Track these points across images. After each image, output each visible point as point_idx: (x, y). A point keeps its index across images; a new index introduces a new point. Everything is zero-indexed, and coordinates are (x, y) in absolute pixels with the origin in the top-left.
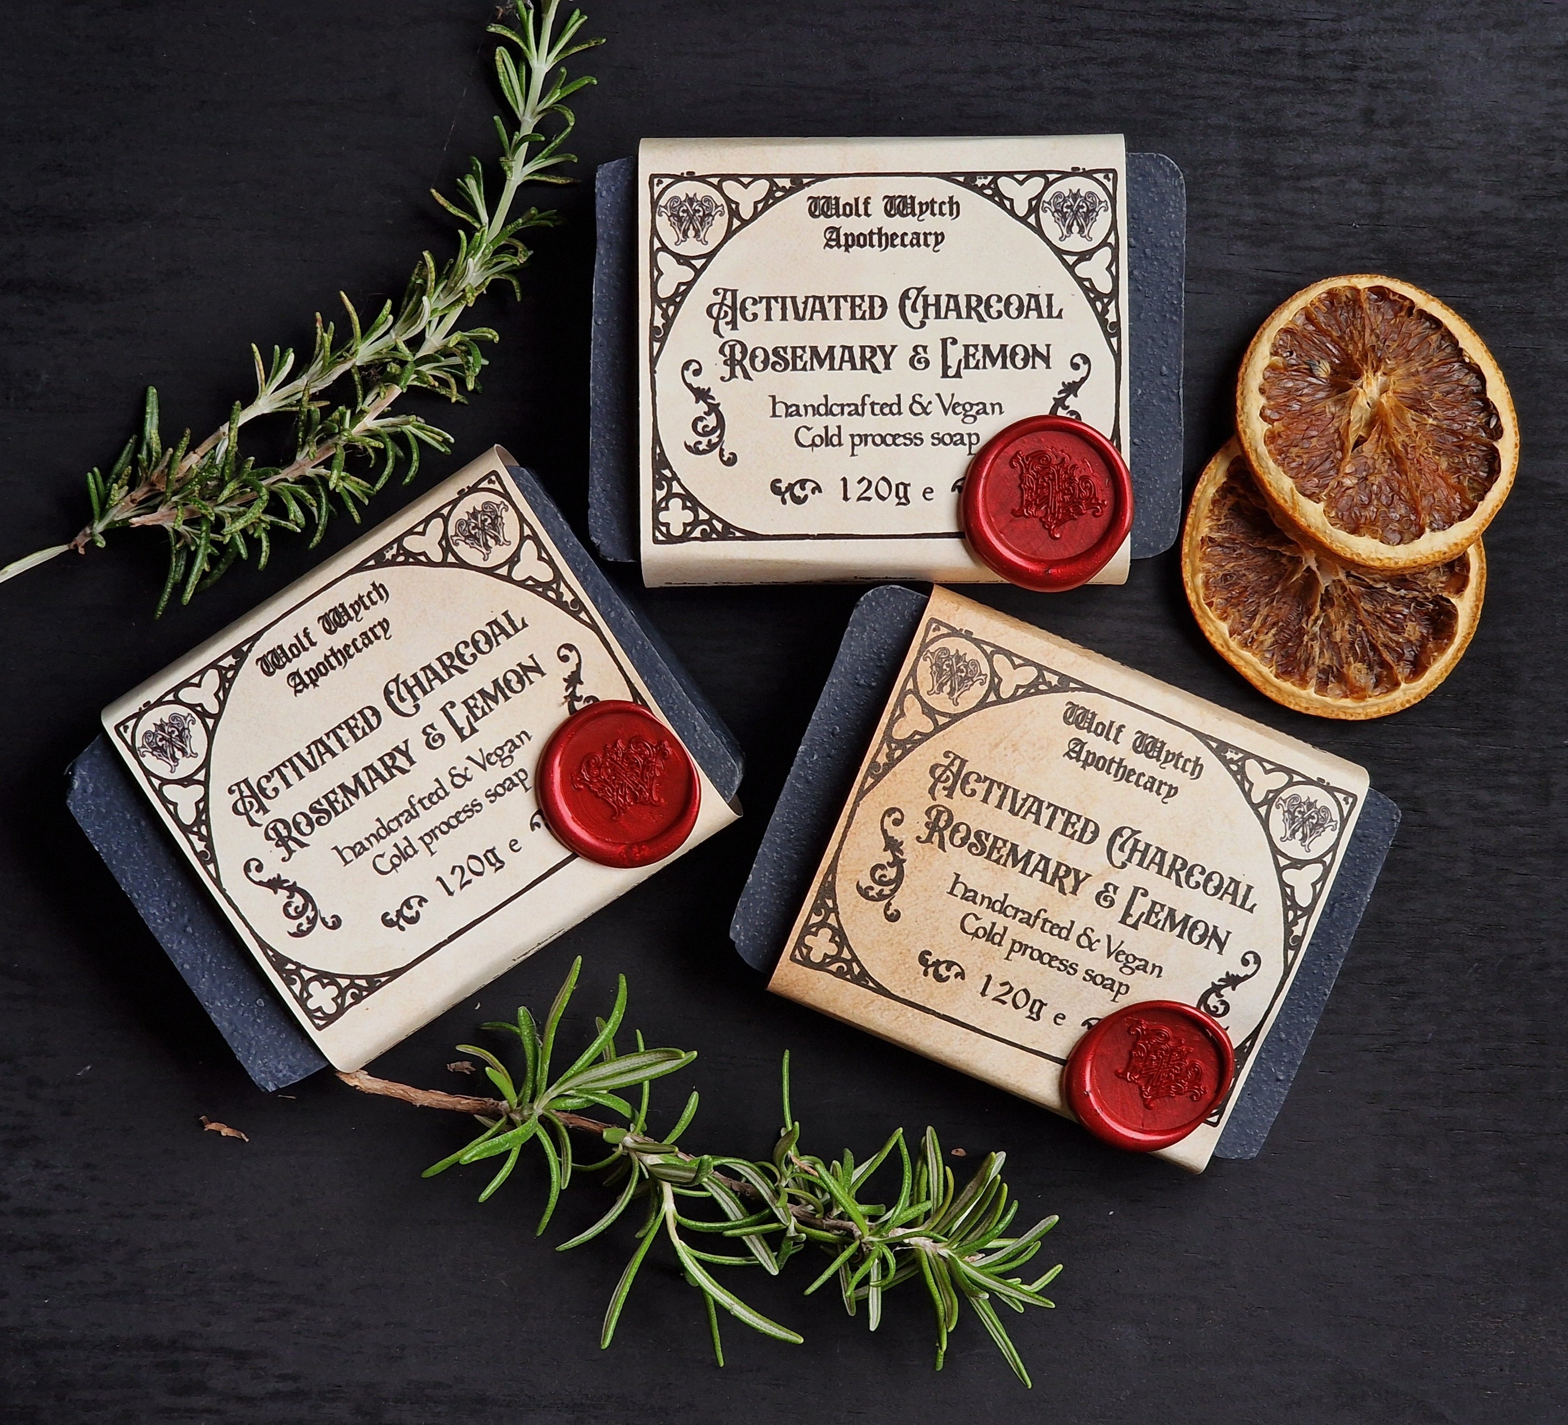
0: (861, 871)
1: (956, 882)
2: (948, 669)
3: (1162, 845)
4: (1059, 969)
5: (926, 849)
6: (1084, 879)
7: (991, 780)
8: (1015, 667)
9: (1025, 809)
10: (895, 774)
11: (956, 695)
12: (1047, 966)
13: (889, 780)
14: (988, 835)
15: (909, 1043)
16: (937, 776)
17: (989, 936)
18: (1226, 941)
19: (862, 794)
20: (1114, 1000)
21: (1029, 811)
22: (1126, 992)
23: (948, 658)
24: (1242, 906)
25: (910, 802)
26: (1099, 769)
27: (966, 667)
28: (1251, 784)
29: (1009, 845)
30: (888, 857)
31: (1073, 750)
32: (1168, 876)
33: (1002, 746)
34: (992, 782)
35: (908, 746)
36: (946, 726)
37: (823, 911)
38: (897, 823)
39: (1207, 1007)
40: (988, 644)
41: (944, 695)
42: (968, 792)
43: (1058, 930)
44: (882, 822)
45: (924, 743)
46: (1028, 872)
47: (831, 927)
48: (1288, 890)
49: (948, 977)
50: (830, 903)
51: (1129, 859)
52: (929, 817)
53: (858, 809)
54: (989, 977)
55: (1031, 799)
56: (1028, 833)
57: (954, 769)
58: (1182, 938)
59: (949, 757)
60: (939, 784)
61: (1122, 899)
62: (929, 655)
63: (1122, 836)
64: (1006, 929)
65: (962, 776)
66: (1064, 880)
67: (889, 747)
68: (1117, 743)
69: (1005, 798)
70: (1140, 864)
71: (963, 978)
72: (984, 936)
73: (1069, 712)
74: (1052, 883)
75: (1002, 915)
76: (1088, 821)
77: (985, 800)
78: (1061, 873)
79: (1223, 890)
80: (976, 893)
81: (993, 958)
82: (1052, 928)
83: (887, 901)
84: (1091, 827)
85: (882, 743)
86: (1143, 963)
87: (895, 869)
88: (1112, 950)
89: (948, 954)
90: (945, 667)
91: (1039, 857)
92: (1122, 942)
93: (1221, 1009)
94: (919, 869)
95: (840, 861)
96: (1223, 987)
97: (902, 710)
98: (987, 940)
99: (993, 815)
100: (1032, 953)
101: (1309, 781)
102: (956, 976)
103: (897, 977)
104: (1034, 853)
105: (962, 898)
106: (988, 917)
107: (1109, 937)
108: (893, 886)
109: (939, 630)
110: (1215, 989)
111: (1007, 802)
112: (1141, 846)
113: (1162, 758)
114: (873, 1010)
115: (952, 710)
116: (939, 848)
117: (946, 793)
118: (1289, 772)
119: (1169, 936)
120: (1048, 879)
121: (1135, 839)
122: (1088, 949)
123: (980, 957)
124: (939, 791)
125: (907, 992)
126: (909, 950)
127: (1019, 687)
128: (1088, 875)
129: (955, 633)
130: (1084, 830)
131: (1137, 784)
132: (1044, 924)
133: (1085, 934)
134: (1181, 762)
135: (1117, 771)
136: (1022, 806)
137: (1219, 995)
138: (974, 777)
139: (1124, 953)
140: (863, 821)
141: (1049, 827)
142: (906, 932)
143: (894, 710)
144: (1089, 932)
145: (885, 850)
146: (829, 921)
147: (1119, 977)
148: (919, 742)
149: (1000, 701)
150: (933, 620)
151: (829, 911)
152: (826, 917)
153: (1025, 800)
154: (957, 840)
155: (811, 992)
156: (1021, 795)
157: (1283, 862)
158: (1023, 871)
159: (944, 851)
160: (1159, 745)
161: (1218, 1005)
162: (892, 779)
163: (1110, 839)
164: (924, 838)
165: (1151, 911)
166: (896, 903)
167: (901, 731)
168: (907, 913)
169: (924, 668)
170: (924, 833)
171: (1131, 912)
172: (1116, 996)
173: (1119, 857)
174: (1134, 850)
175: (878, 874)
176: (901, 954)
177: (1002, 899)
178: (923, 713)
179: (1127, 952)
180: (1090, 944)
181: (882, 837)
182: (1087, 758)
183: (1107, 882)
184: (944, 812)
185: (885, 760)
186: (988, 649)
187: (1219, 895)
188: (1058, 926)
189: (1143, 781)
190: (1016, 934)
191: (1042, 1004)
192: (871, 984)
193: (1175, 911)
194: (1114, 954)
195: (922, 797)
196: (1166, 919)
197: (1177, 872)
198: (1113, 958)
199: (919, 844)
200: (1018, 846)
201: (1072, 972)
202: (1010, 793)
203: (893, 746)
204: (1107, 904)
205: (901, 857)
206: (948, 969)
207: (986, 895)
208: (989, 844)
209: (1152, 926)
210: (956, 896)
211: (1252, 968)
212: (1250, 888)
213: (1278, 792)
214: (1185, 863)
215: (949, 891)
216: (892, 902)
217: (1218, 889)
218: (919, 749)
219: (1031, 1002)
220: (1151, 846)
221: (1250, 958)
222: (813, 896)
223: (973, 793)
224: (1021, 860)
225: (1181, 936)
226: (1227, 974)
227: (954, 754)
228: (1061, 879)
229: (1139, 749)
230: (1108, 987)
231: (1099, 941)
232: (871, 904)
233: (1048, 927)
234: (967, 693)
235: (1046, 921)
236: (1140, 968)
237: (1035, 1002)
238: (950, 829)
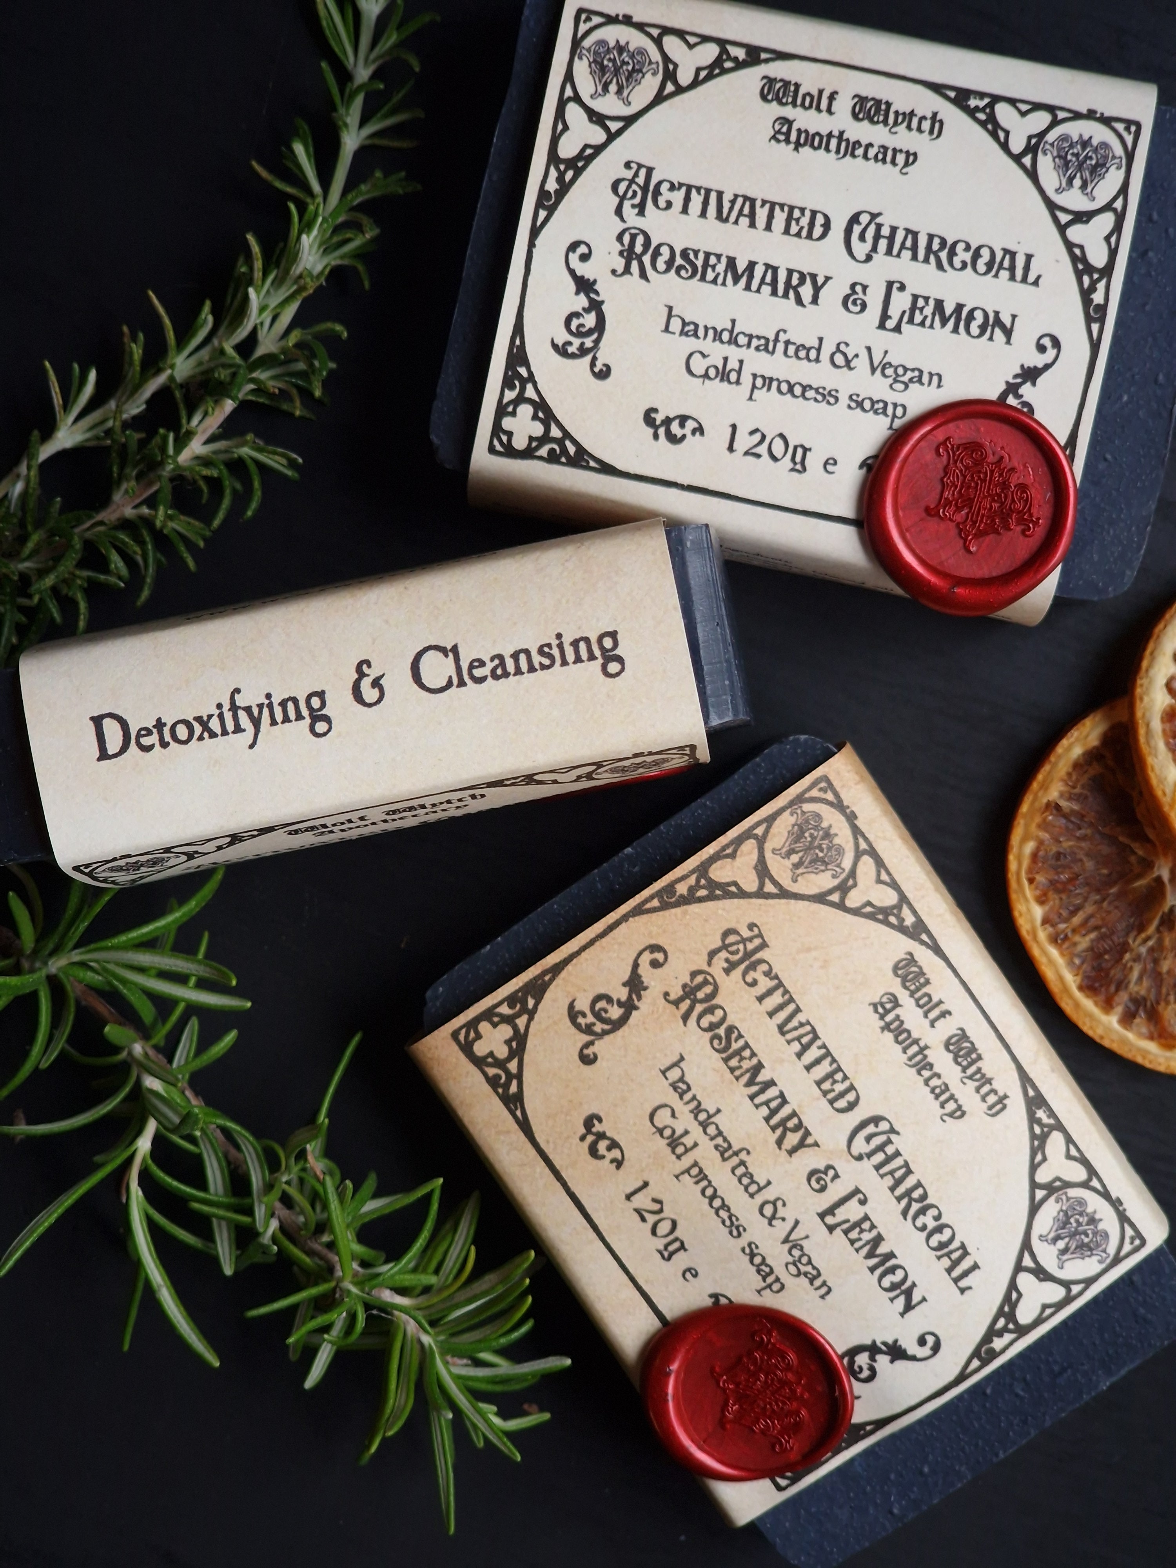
0: (585, 990)
1: (676, 1064)
2: (809, 839)
3: (913, 1162)
4: (723, 1222)
5: (668, 1011)
6: (810, 1146)
7: (780, 982)
8: (879, 881)
9: (795, 1034)
10: (685, 913)
11: (800, 871)
12: (714, 1210)
13: (676, 915)
14: (740, 1036)
15: (520, 1198)
16: (727, 942)
17: (674, 1143)
18: (916, 1305)
19: (638, 911)
20: (759, 1292)
21: (798, 1039)
22: (778, 1292)
24: (956, 1281)
25: (683, 952)
26: (897, 1042)
28: (1045, 1159)
29: (754, 1061)
30: (623, 994)
31: (882, 1005)
32: (899, 1199)
33: (814, 954)
34: (780, 984)
35: (718, 892)
36: (770, 896)
37: (519, 1006)
38: (655, 964)
39: (852, 1362)
40: (866, 839)
41: (788, 863)
42: (749, 979)
43: (749, 1180)
44: (640, 954)
45: (736, 900)
46: (757, 1101)
47: (516, 1028)
48: (1015, 1295)
49: (603, 1157)
50: (531, 1003)
51: (869, 1155)
52: (692, 980)
53: (624, 925)
54: (646, 1184)
56: (783, 1061)
57: (750, 946)
58: (872, 1273)
59: (752, 930)
60: (724, 951)
61: (836, 1191)
62: (799, 811)
63: (877, 1126)
64: (696, 1145)
65: (753, 959)
66: (788, 1133)
67: (698, 881)
68: (932, 1026)
69: (783, 1009)
70: (878, 1168)
71: (618, 1168)
72: (668, 1138)
73: (904, 962)
74: (773, 1129)
75: (701, 1129)
76: (852, 1088)
77: (760, 999)
78: (790, 1124)
79: (946, 1250)
80: (689, 1089)
81: (663, 1167)
82: (744, 1175)
83: (592, 1038)
84: (851, 1097)
85: (693, 872)
86: (815, 1272)
87: (622, 1011)
88: (791, 1238)
89: (618, 1133)
90: (807, 834)
91: (778, 1093)
92: (807, 1237)
93: (866, 1373)
94: (646, 1025)
95: (570, 967)
96: (882, 1352)
97: (735, 851)
98: (669, 1145)
99: (759, 1019)
100: (706, 1187)
101: (1105, 1195)
102: (612, 1161)
103: (551, 1124)
104: (776, 1085)
105: (671, 1085)
106: (685, 1121)
107: (797, 1223)
108: (608, 1027)
109: (826, 792)
110: (873, 1350)
111: (782, 1016)
112: (890, 1150)
113: (970, 1071)
114: (503, 1142)
115: (786, 882)
116: (682, 1018)
117: (725, 965)
118: (1092, 1172)
119: (859, 1262)
120: (773, 1122)
121: (889, 1138)
122: (766, 1221)
123: (650, 1156)
124: (720, 959)
125: (551, 1145)
126: (581, 1104)
127: (869, 903)
128: (816, 1144)
129: (838, 805)
130: (842, 1095)
131: (927, 1081)
132: (739, 1165)
133: (774, 1203)
134: (986, 1088)
135: (915, 1055)
136: (796, 1029)
137: (872, 1358)
138: (764, 967)
139: (802, 1249)
140: (621, 940)
141: (808, 1068)
142: (591, 1082)
143: (727, 846)
144: (779, 1203)
145: (624, 985)
146: (518, 1021)
147: (780, 1271)
148: (732, 896)
149: (841, 906)
150: (825, 778)
151: (524, 1010)
152: (518, 1015)
153: (802, 1025)
154: (705, 1023)
155: (451, 1082)
156: (801, 1017)
157: (1028, 1261)
158: (752, 1097)
159: (685, 1025)
160: (974, 1056)
161: (865, 1367)
162: (679, 916)
163: (863, 1121)
164: (673, 997)
165: (858, 1224)
166: (600, 1047)
167: (721, 873)
168: (604, 1064)
169: (786, 822)
170: (676, 992)
171: (836, 1211)
172: (763, 1289)
173: (860, 1145)
174: (881, 1148)
175: (602, 1004)
176: (571, 1101)
177: (712, 1112)
178: (755, 868)
179: (806, 1251)
180: (773, 1217)
181: (630, 969)
182: (891, 1023)
183: (831, 1163)
184: (711, 984)
185: (685, 892)
186: (863, 845)
187: (939, 1253)
188: (752, 1176)
189: (935, 1082)
190: (703, 1158)
191: (682, 1247)
192: (518, 1113)
193: (883, 1239)
194: (791, 1244)
195: (698, 954)
196: (868, 1243)
197: (911, 1200)
198: (787, 1246)
199: (664, 1001)
200: (763, 1067)
201: (735, 1233)
202: (791, 1007)
203: (703, 882)
204: (817, 1186)
205: (636, 1002)
206: (609, 1149)
207: (698, 1097)
208: (735, 1046)
209: (849, 1240)
210: (667, 1078)
211: (926, 1351)
212: (975, 1267)
213: (1068, 1185)
214: (924, 1197)
215: (662, 1068)
216: (596, 1042)
217: (942, 1246)
218: (727, 902)
219: (671, 1237)
220: (901, 1155)
221: (930, 1340)
222: (517, 984)
223: (754, 983)
224: (758, 1084)
225: (872, 1270)
226: (896, 1341)
227: (760, 931)
228: (786, 1130)
229: (951, 1048)
230: (763, 1273)
231: (783, 1219)
232: (573, 1030)
233: (740, 1170)
234: (813, 876)
235: (743, 1163)
236: (809, 1276)
237: (676, 1239)
238: (705, 1005)
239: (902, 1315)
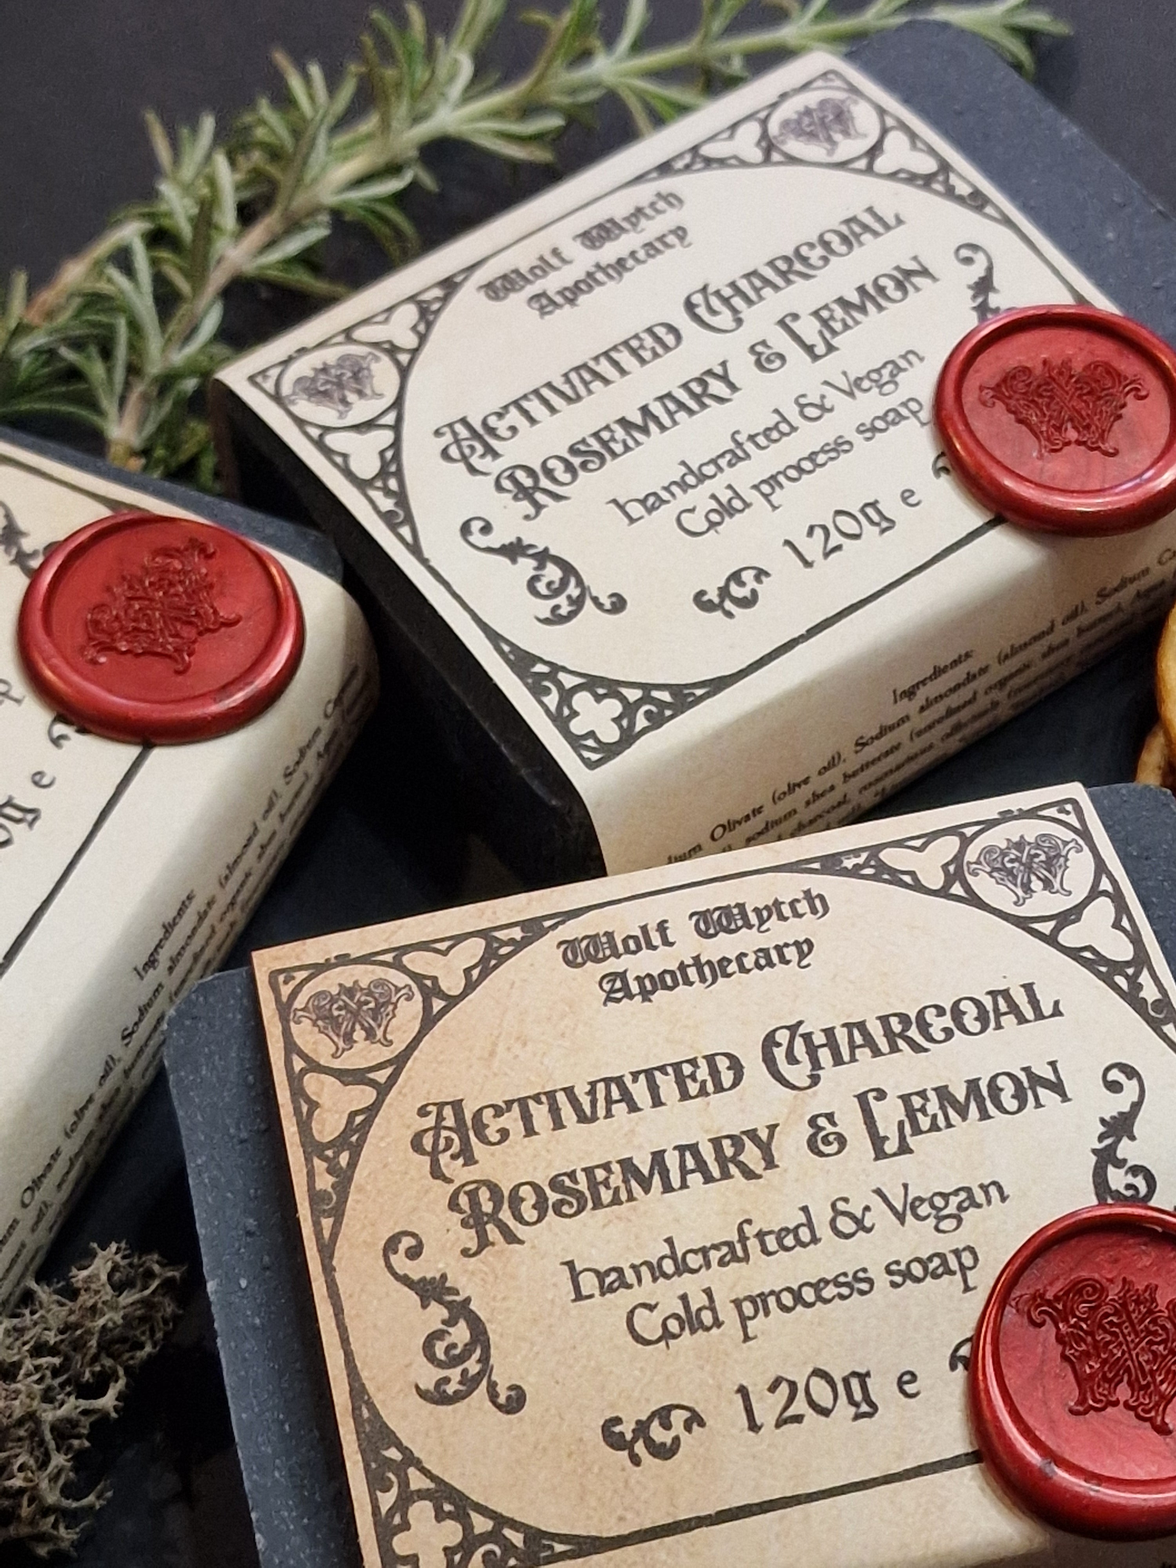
0: (409, 1366)
1: (575, 1276)
2: (343, 1012)
3: (849, 1017)
4: (842, 1297)
5: (491, 1259)
6: (771, 1136)
7: (518, 1099)
8: (444, 953)
9: (601, 1104)
10: (360, 1189)
11: (379, 1033)
12: (819, 1304)
13: (357, 1202)
14: (572, 1175)
16: (429, 1148)
17: (692, 1322)
18: (1058, 1077)
19: (327, 1251)
20: (967, 1289)
21: (610, 1102)
22: (976, 1260)
23: (333, 1000)
24: (1039, 1015)
25: (415, 1209)
26: (672, 988)
27: (370, 993)
28: (911, 873)
29: (615, 1167)
30: (437, 1313)
31: (613, 991)
32: (894, 1049)
33: (501, 1048)
34: (523, 1102)
35: (354, 1139)
36: (393, 1079)
37: (391, 1475)
38: (414, 1253)
39: (1117, 1194)
40: (381, 953)
41: (361, 1044)
42: (495, 1137)
43: (791, 1236)
44: (390, 1267)
45: (377, 1120)
46: (676, 1184)
47: (422, 1495)
48: (1088, 955)
49: (676, 1440)
50: (393, 1454)
51: (816, 1066)
52: (461, 1211)
53: (338, 1276)
54: (743, 1391)
55: (601, 1086)
56: (632, 1131)
57: (450, 1122)
58: (990, 1117)
59: (430, 1113)
60: (440, 1157)
61: (851, 1124)
63: (779, 1045)
64: (708, 1292)
65: (469, 1123)
66: (742, 1158)
67: (324, 1157)
68: (671, 944)
69: (558, 1109)
70: (838, 1061)
71: (702, 1424)
72: (682, 1329)
73: (569, 953)
74: (726, 1175)
75: (686, 1275)
76: (710, 1059)
77: (530, 1131)
79: (992, 1015)
80: (619, 1271)
81: (725, 1354)
82: (780, 1241)
83: (484, 1383)
84: (723, 1064)
85: (308, 1160)
86: (963, 1195)
87: (462, 1324)
88: (900, 1208)
89: (647, 1400)
90: (336, 1013)
91: (676, 1153)
92: (906, 1186)
93: (1141, 1183)
94: (499, 1297)
95: (364, 1374)
96: (1113, 1148)
97: (308, 1100)
98: (693, 1331)
99: (558, 1142)
100: (778, 1300)
101: (990, 824)
102: (688, 1428)
103: (593, 1503)
104: (664, 1151)
105: (603, 1294)
106: (666, 1294)
107: (879, 1192)
108: (478, 1352)
109: (292, 978)
110: (1106, 1158)
111: (567, 1113)
112: (819, 1039)
113: (754, 921)
115: (387, 1054)
116: (509, 1243)
117: (461, 1161)
118: (952, 830)
119: (968, 1127)
120: (716, 1173)
121: (802, 1036)
122: (861, 1234)
123: (702, 1368)
124: (447, 1166)
125: (629, 1516)
126: (581, 1440)
127: (467, 971)
128: (772, 1128)
129: (318, 969)
130: (715, 1073)
131: (743, 969)
132: (763, 1244)
133: (837, 1212)
134: (786, 910)
135: (701, 973)
136: (593, 1102)
137: (1120, 1164)
138: (488, 1113)
139: (922, 1200)
140: (358, 1289)
142: (553, 1411)
143: (297, 1111)
144: (841, 1206)
145: (424, 1306)
146: (413, 1487)
147: (945, 1244)
148: (368, 1123)
149: (453, 1001)
150: (275, 973)
151: (400, 1469)
152: (404, 1483)
153: (592, 1092)
154: (530, 1214)
156: (581, 1092)
157: (1046, 928)
158: (668, 1188)
159: (521, 1242)
160: (735, 911)
162: (361, 1197)
163: (765, 1060)
164: (473, 1246)
165: (911, 1113)
166: (503, 1378)
167: (329, 1127)
168: (532, 1379)
169: (304, 1031)
170: (469, 1238)
171: (882, 1134)
172: (965, 1281)
173: (798, 1073)
174: (812, 1050)
175: (440, 1349)
176: (570, 1455)
177: (667, 1250)
178: (345, 1084)
179: (926, 1195)
180: (859, 1222)
181: (406, 1289)
182: (642, 986)
183: (808, 1117)
184: (477, 1189)
185: (331, 1180)
186: (388, 957)
187: (992, 1024)
188: (787, 1230)
189: (749, 962)
190: (732, 1289)
191: (863, 1377)
192: (559, 1548)
193: (946, 1087)
194: (908, 1212)
195: (427, 1192)
196: (942, 1107)
197: (902, 1035)
198: (909, 1217)
199: (473, 1260)
200: (631, 1159)
201: (864, 1286)
202: (561, 1097)
203: (329, 1153)
204: (835, 1147)
205: (458, 1298)
206: (667, 1426)
207: (637, 1262)
208: (583, 1185)
209: (930, 1130)
210: (591, 1296)
211: (1131, 1088)
212: (1029, 988)
213: (958, 858)
214: (904, 1018)
215: (573, 1297)
216: (494, 1378)
217: (982, 1017)
218: (374, 1131)
219: (840, 1387)
220: (833, 1028)
221: (1115, 1075)
222: (355, 1463)
223: (504, 1134)
224: (651, 1174)
225: (984, 1115)
226: (1103, 1121)
227: (434, 1104)
228: (734, 1160)
229: (712, 931)
230: (940, 1271)
231: (867, 1209)
232: (461, 1405)
233: (771, 1243)
234: (394, 1020)
235: (761, 1235)
236: (965, 1204)
237: (846, 1381)
238: (506, 1206)
239: (1065, 1098)
